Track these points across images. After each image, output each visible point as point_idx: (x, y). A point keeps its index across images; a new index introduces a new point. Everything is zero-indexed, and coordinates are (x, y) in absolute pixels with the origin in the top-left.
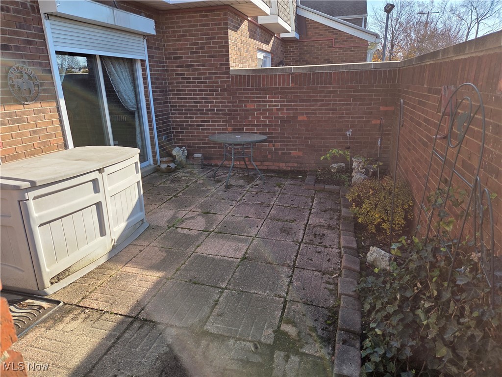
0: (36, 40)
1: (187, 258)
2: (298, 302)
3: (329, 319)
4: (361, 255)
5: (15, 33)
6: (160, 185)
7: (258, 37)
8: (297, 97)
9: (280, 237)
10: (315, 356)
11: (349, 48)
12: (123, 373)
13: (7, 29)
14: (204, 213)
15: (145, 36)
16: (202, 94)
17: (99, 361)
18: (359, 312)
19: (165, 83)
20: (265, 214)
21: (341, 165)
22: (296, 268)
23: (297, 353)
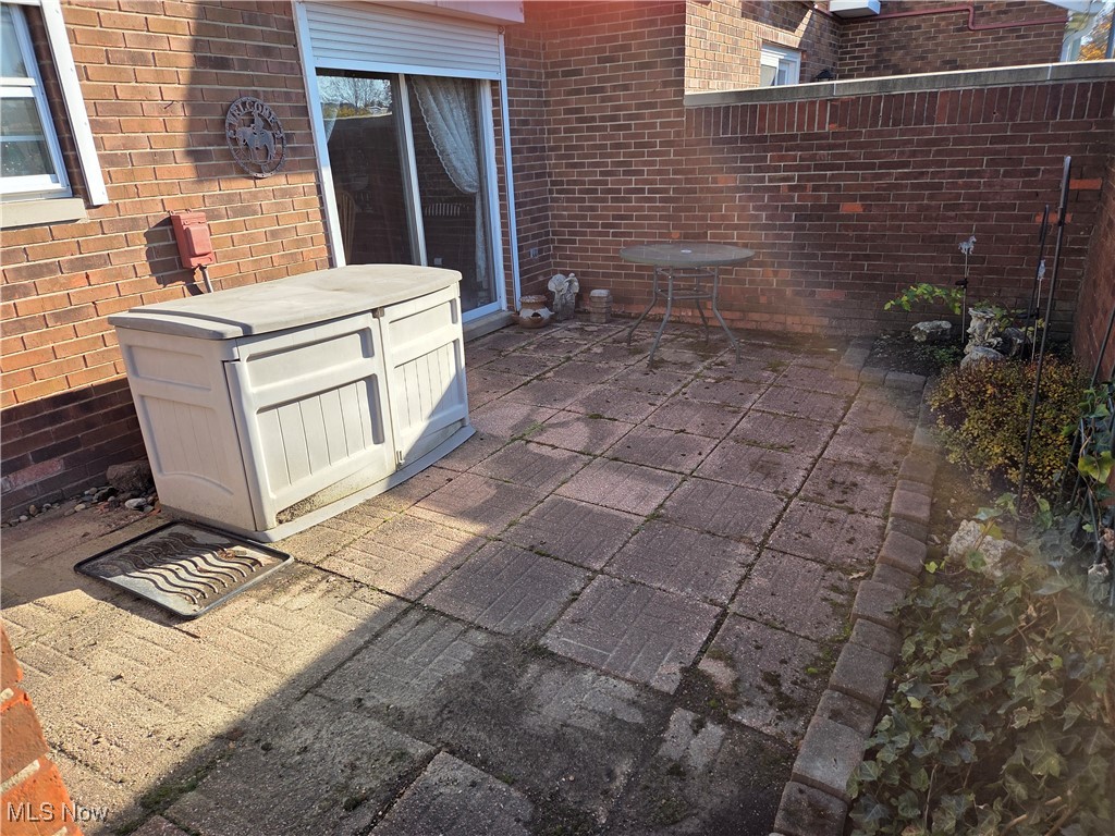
0: (280, 46)
1: (535, 503)
2: (753, 619)
3: (814, 665)
4: (936, 538)
5: (241, 34)
6: (514, 354)
7: (767, 12)
8: (842, 156)
9: (747, 479)
10: (762, 732)
11: (1013, 30)
12: (374, 697)
13: (226, 25)
14: (591, 417)
15: (503, 27)
16: (618, 155)
17: (336, 669)
18: (888, 659)
19: (542, 132)
20: (724, 429)
21: (939, 327)
22: (767, 548)
23: (722, 719)
